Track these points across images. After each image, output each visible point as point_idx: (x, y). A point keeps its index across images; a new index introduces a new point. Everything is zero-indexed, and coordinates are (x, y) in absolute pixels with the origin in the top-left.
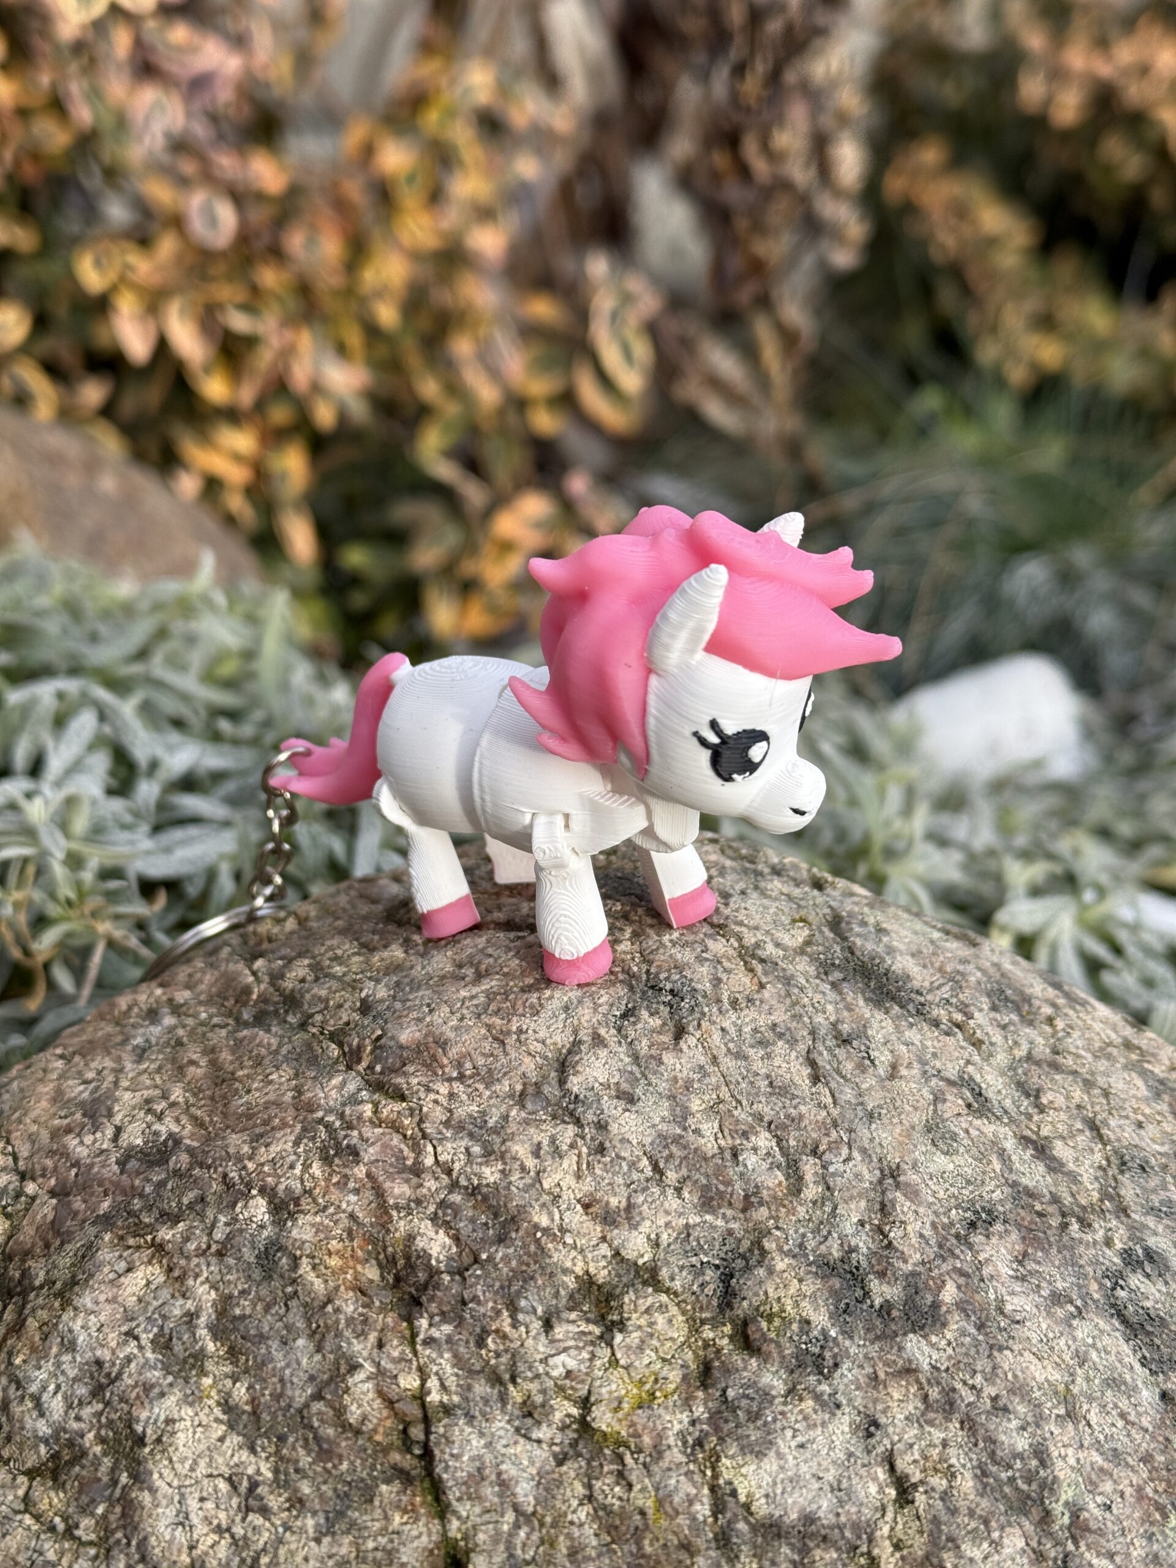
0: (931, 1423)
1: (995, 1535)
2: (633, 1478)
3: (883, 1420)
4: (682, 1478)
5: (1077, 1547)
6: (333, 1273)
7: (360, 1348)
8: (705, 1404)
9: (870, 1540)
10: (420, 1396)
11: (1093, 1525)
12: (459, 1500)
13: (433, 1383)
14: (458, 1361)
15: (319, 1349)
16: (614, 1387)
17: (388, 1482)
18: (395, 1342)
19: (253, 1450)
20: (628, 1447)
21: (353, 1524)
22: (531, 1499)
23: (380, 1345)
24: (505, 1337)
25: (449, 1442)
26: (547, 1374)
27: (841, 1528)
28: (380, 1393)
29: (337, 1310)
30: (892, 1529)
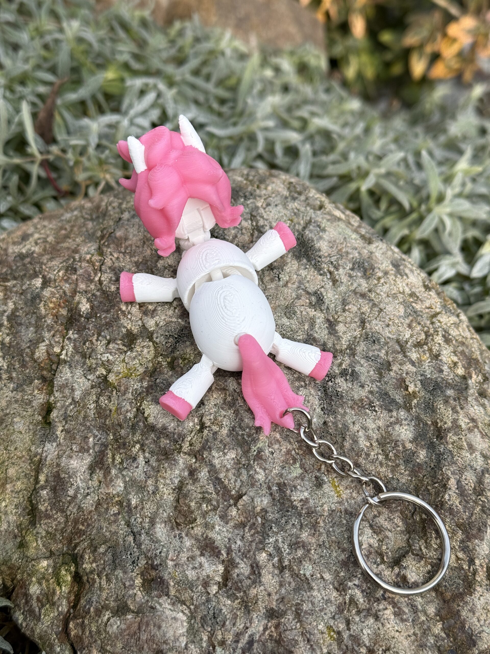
0: (222, 408)
1: (226, 451)
2: (112, 399)
3: (206, 403)
4: (128, 404)
5: (254, 463)
6: (50, 309)
7: (47, 335)
8: (148, 382)
9: (183, 440)
10: (59, 355)
11: (264, 457)
12: (57, 391)
13: (64, 352)
14: (75, 348)
15: (36, 332)
16: (119, 368)
17: (38, 379)
18: (58, 336)
19: (4, 359)
20: (116, 389)
21: (23, 390)
22: (79, 398)
23: (53, 336)
24: (92, 343)
25: (61, 372)
26: (100, 359)
27: (174, 434)
28: (47, 352)
29: (45, 321)
30: (192, 439)
